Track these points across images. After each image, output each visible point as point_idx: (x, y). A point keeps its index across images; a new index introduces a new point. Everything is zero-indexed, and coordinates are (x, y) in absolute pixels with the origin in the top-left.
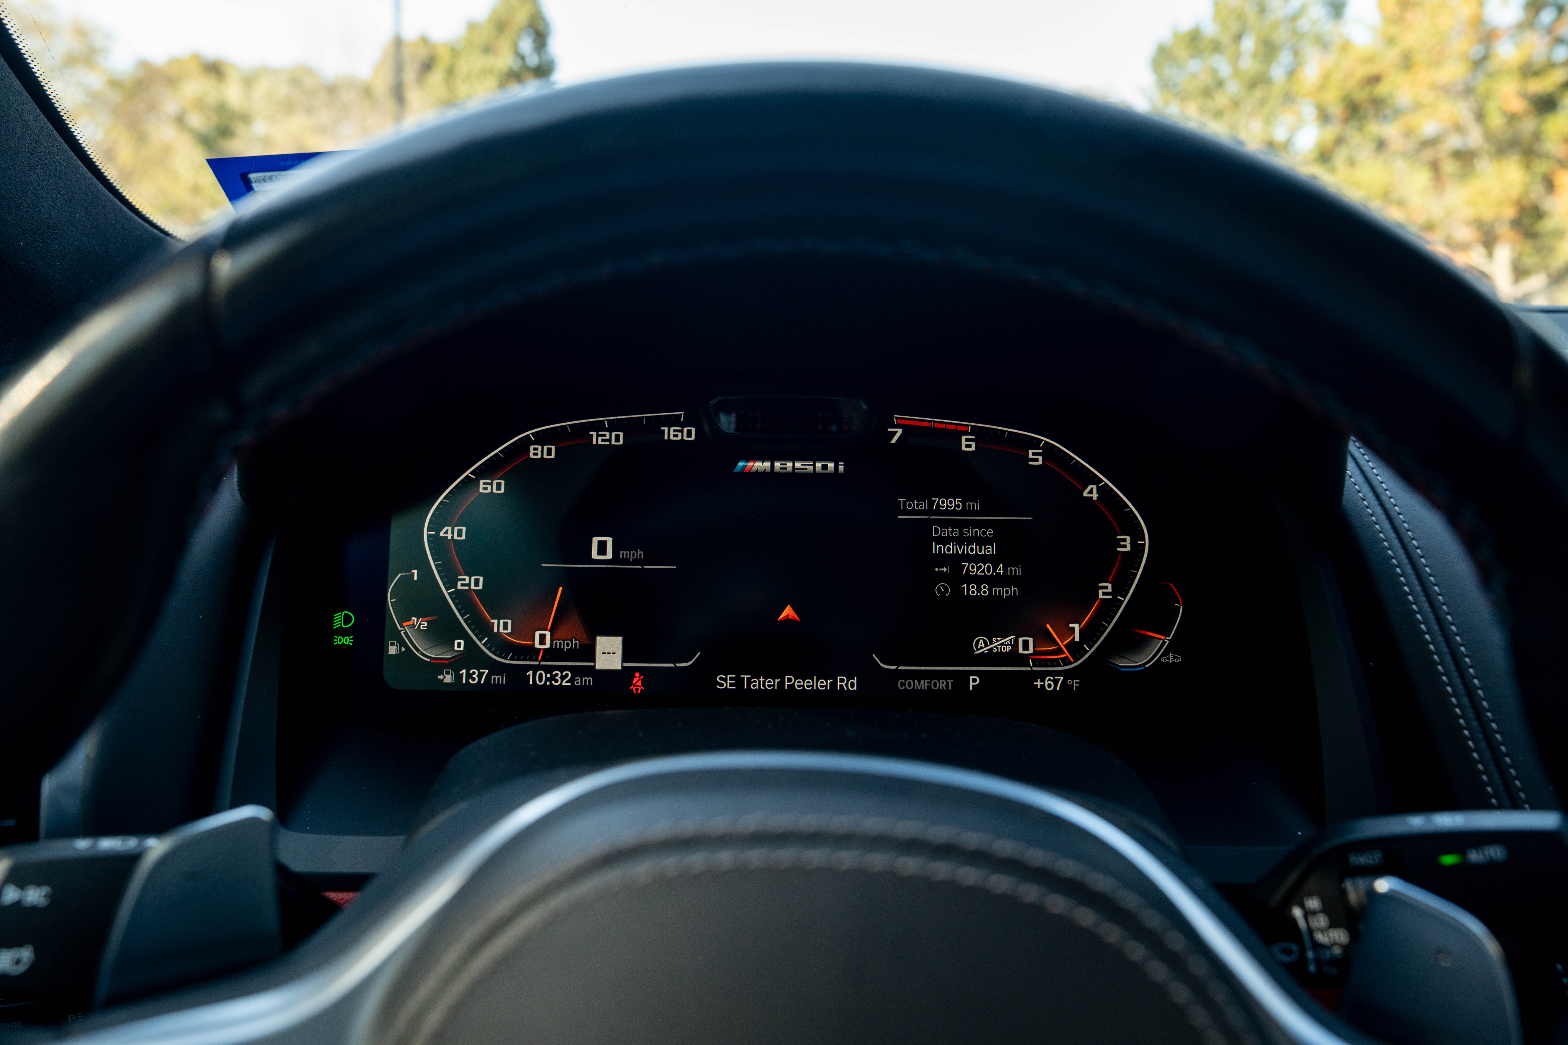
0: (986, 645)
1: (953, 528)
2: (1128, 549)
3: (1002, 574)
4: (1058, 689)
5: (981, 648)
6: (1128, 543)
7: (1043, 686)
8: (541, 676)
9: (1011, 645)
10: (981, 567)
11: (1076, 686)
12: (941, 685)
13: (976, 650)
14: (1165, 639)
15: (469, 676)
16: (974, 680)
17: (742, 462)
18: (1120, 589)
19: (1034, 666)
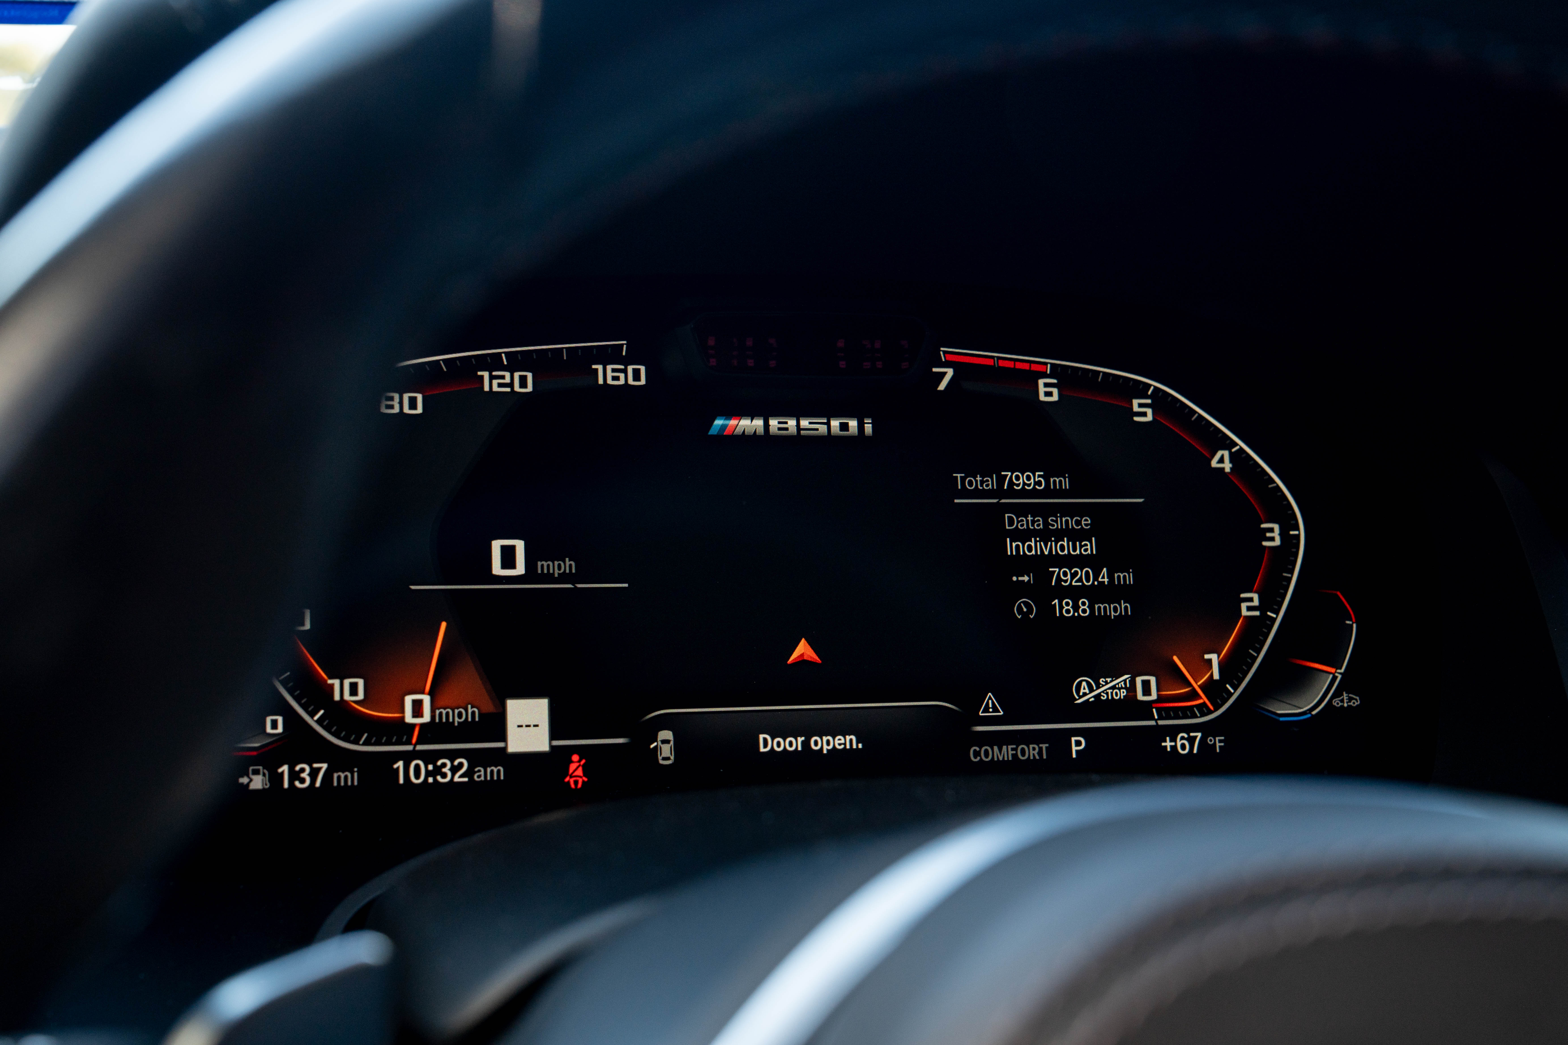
0: (1091, 690)
1: (1034, 516)
2: (1277, 542)
3: (1106, 583)
4: (1195, 751)
5: (1085, 694)
6: (1276, 534)
7: (1174, 748)
8: (417, 768)
9: (1126, 688)
10: (1076, 573)
11: (1220, 746)
12: (1032, 752)
13: (1077, 698)
14: (1336, 672)
15: (295, 776)
16: (1078, 743)
17: (721, 419)
18: (1270, 602)
19: (1161, 718)
